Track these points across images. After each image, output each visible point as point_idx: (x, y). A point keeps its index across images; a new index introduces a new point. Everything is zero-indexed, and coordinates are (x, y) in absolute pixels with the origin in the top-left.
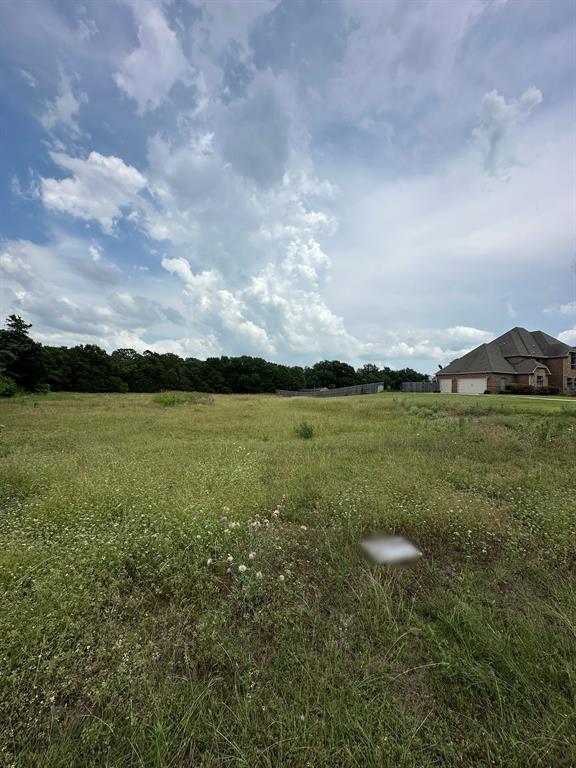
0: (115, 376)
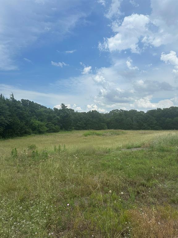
0: (103, 122)
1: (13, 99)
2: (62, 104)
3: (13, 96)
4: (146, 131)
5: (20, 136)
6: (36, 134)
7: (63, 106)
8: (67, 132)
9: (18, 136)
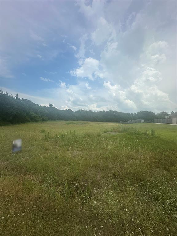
1: (17, 97)
2: (50, 104)
3: (17, 96)
4: (100, 123)
5: (23, 123)
6: (33, 122)
7: (51, 105)
8: (52, 121)
9: (21, 123)
